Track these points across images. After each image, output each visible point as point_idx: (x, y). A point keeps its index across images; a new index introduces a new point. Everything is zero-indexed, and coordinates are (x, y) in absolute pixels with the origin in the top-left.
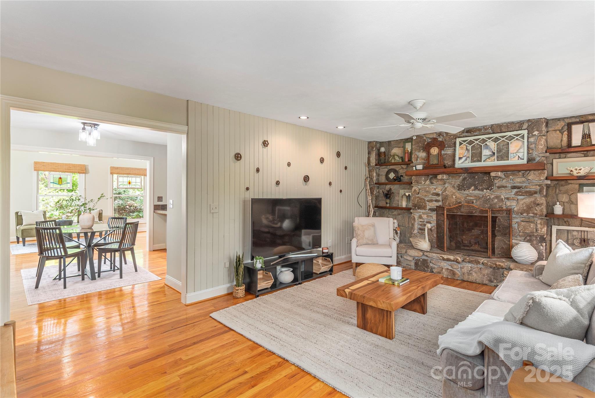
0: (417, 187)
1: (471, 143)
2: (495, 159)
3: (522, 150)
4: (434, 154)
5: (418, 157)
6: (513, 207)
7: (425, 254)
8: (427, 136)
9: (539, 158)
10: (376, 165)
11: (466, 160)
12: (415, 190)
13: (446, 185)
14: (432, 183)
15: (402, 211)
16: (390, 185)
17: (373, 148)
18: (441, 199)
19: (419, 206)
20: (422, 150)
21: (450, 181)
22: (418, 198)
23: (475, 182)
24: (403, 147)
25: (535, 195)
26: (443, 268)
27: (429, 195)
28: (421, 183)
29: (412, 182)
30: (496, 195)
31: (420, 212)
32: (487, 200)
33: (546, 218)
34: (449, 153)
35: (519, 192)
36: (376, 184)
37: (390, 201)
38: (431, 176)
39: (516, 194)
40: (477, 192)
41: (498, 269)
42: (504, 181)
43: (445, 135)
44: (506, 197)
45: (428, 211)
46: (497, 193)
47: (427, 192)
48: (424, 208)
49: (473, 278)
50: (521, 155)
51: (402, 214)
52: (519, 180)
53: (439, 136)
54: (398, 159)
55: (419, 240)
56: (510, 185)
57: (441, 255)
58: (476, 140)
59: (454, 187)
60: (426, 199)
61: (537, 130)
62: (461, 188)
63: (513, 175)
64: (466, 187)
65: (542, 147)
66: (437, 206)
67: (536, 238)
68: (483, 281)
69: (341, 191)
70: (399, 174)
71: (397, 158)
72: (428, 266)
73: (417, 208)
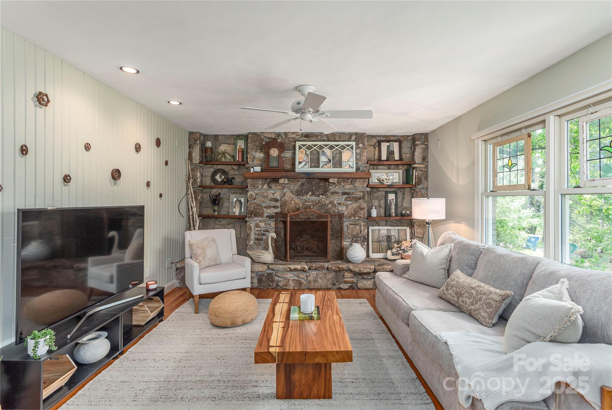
0: (254, 192)
1: (309, 148)
2: (331, 166)
3: (351, 160)
4: (274, 155)
5: (254, 158)
6: (343, 212)
7: (271, 267)
8: (265, 135)
9: (363, 168)
10: (200, 163)
11: (305, 164)
12: (251, 195)
13: (285, 190)
14: (270, 188)
15: (233, 220)
16: (218, 189)
17: (196, 140)
18: (279, 205)
19: (256, 213)
20: (259, 150)
21: (289, 185)
22: (254, 203)
23: (313, 187)
24: (234, 144)
25: (360, 201)
26: (289, 280)
27: (267, 200)
28: (258, 187)
29: (247, 186)
30: (331, 200)
31: (257, 220)
32: (323, 206)
33: (367, 220)
34: (288, 156)
35: (349, 197)
36: (200, 187)
37: (218, 209)
38: (269, 180)
39: (346, 200)
40: (314, 198)
41: (340, 271)
42: (337, 187)
43: (284, 137)
44: (338, 202)
45: (265, 219)
46: (331, 199)
47: (265, 197)
48: (261, 215)
49: (318, 284)
50: (351, 164)
51: (232, 223)
52: (348, 187)
53: (278, 136)
54: (230, 158)
55: (261, 252)
56: (341, 192)
57: (288, 266)
58: (315, 145)
59: (292, 192)
60: (264, 205)
61: (362, 143)
62: (299, 193)
63: (344, 182)
64: (305, 193)
65: (365, 158)
66: (276, 213)
67: (361, 238)
68: (328, 286)
69: (161, 196)
70: (229, 175)
71: (228, 157)
72: (274, 280)
73: (253, 215)
